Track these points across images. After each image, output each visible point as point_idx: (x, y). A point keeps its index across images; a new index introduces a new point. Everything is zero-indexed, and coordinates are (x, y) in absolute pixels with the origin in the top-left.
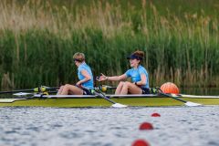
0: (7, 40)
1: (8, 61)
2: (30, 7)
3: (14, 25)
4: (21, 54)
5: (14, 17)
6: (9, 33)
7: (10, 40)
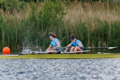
0: (105, 26)
1: (106, 36)
2: (116, 11)
3: (109, 19)
4: (111, 33)
5: (108, 15)
6: (106, 23)
7: (107, 26)
